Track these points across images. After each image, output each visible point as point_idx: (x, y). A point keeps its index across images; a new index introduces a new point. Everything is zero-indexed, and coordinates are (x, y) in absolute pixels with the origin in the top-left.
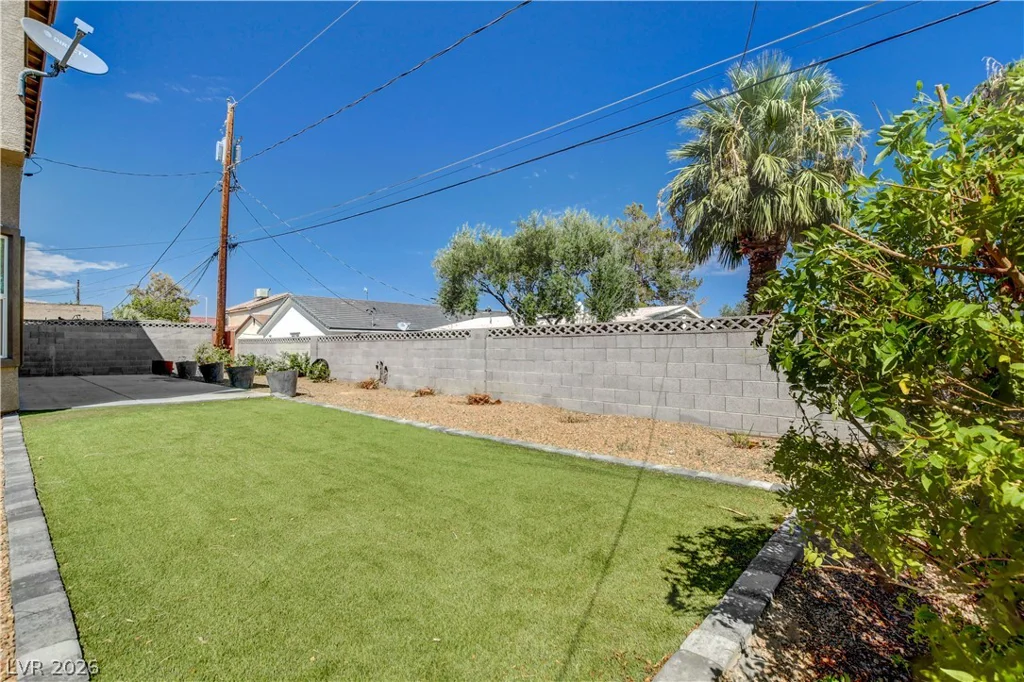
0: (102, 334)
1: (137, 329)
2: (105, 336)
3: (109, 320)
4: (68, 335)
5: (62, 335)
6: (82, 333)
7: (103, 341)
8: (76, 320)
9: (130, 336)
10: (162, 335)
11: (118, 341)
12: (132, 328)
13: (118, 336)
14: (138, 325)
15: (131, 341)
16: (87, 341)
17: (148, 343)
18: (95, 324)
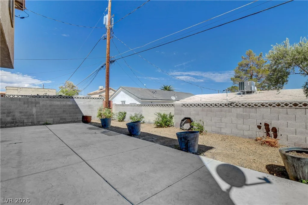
0: (57, 102)
1: (72, 99)
2: (58, 103)
3: (60, 96)
4: (42, 103)
5: (39, 103)
6: (48, 102)
7: (57, 105)
8: (45, 96)
9: (69, 103)
10: (83, 102)
11: (64, 105)
12: (70, 99)
13: (64, 103)
14: (72, 98)
15: (70, 106)
16: (50, 106)
17: (76, 106)
18: (54, 97)
